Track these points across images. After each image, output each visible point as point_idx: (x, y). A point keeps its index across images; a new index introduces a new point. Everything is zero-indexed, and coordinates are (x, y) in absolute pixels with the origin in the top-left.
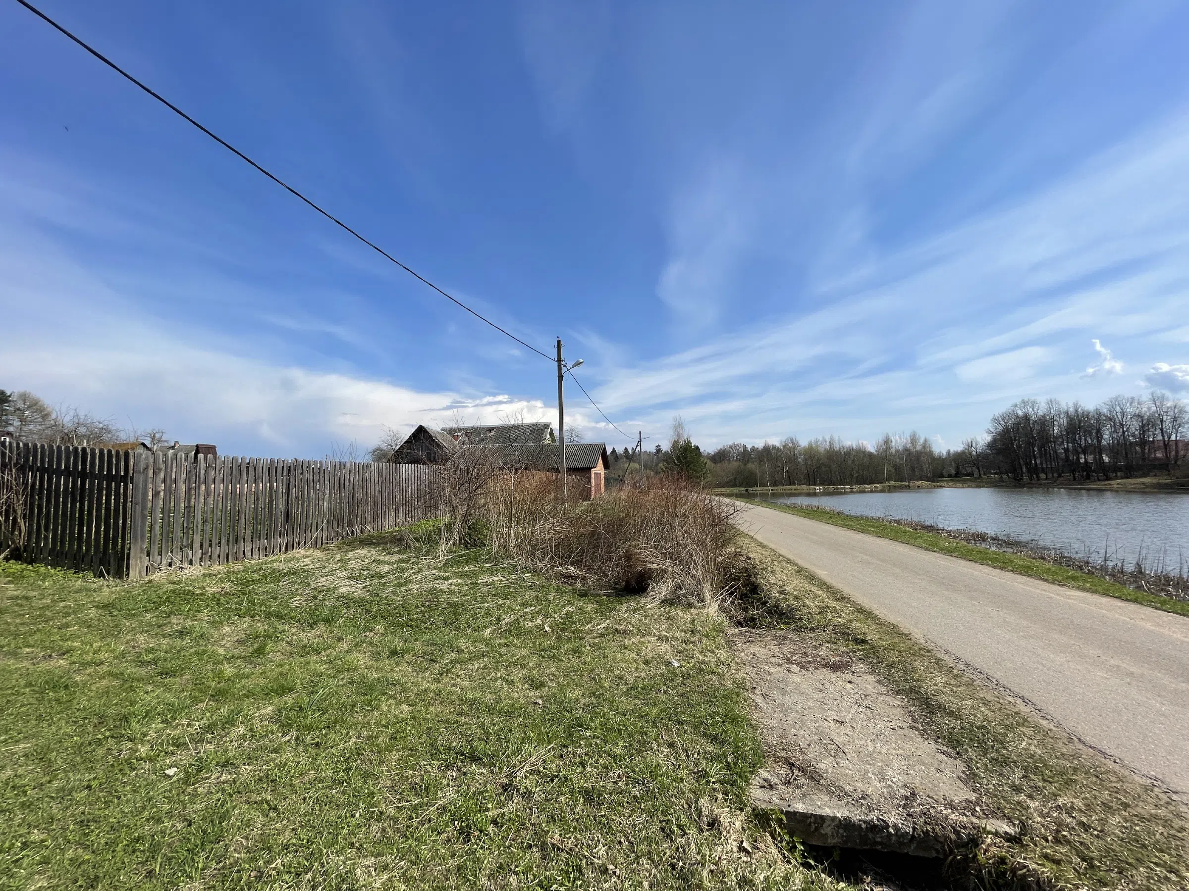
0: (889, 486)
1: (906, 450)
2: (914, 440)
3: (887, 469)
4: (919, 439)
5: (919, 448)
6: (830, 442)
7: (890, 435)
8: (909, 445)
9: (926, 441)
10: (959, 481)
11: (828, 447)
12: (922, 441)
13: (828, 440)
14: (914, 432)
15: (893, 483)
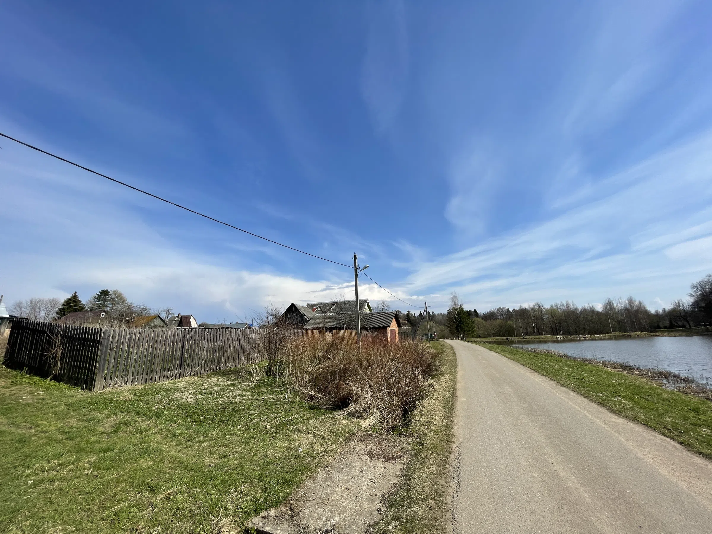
0: (614, 335)
1: (626, 309)
2: (631, 302)
3: (612, 324)
4: (635, 301)
5: (635, 308)
6: (567, 305)
7: (612, 299)
8: (628, 306)
9: (640, 303)
10: (672, 331)
11: (566, 308)
12: (637, 303)
13: (565, 305)
14: (631, 297)
15: (618, 333)
